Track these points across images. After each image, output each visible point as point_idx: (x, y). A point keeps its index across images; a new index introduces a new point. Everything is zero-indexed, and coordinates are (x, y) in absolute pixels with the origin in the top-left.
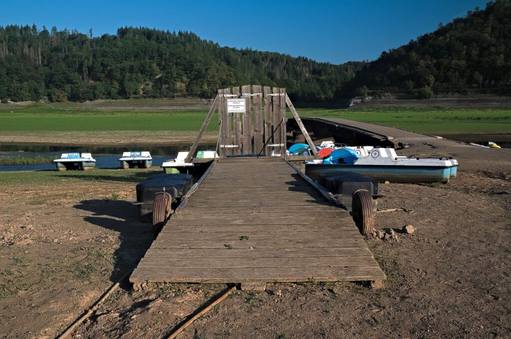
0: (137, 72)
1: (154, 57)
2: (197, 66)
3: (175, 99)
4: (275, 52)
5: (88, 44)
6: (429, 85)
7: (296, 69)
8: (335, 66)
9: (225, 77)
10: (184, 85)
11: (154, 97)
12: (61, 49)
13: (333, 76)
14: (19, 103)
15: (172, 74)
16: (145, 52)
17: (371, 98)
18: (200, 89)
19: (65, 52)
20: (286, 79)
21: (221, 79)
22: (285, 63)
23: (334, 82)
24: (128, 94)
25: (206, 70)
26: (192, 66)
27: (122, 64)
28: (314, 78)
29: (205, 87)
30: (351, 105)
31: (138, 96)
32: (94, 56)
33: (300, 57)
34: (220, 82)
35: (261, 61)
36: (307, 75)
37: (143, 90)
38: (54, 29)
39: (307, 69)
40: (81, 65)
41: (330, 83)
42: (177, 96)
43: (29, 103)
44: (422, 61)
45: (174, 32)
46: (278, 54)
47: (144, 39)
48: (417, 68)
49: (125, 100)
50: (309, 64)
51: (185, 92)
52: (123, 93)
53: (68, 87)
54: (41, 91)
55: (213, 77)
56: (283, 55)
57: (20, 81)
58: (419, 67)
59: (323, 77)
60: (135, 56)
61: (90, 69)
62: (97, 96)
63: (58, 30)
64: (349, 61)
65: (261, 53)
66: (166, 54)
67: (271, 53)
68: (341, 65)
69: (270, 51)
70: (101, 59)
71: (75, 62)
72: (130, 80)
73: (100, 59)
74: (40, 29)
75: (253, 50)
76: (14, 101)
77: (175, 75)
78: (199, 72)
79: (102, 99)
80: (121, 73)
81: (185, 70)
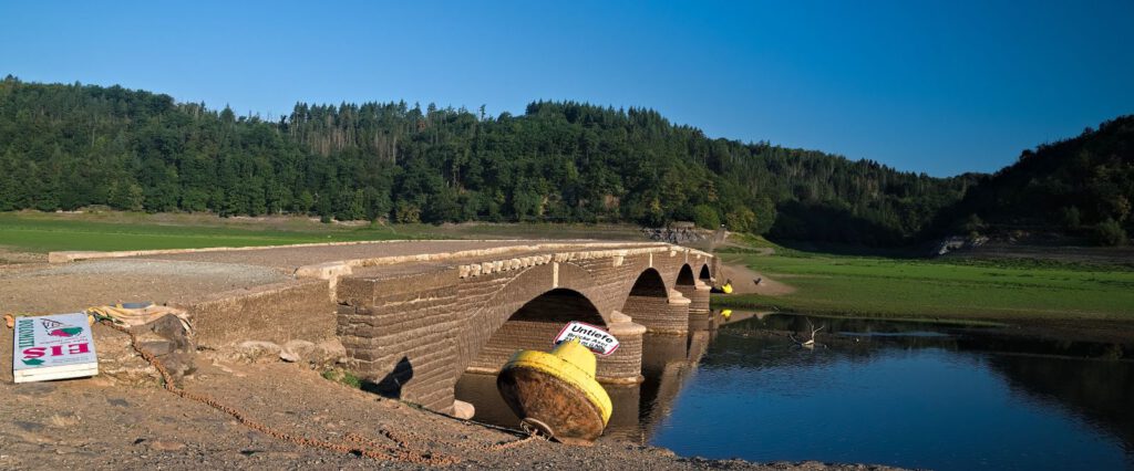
0: (538, 176)
1: (572, 150)
2: (645, 167)
3: (598, 225)
4: (815, 149)
5: (473, 127)
6: (1116, 217)
7: (854, 182)
8: (934, 181)
9: (695, 190)
10: (616, 200)
11: (560, 221)
12: (429, 138)
13: (927, 198)
14: (345, 223)
15: (597, 181)
16: (557, 142)
17: (984, 239)
18: (645, 210)
19: (434, 141)
20: (830, 198)
21: (686, 192)
22: (833, 170)
23: (928, 209)
24: (517, 215)
25: (661, 174)
26: (637, 167)
27: (516, 162)
28: (887, 200)
29: (656, 206)
30: (943, 252)
31: (533, 218)
32: (474, 149)
33: (863, 161)
34: (684, 198)
35: (785, 166)
36: (875, 195)
37: (545, 206)
38: (432, 107)
39: (876, 183)
40: (449, 163)
41: (920, 209)
42: (601, 221)
43: (362, 223)
44: (1103, 168)
45: (622, 110)
46: (822, 154)
47: (561, 120)
48: (1092, 182)
49: (510, 224)
50: (879, 175)
51: (618, 214)
52: (509, 212)
53: (423, 198)
54: (381, 205)
55: (673, 187)
56: (830, 156)
57: (354, 188)
58: (1095, 179)
59: (907, 200)
60: (541, 149)
61: (464, 169)
62: (466, 216)
63: (438, 108)
64: (966, 171)
65: (787, 151)
66: (594, 144)
67: (807, 153)
68: (949, 180)
69: (805, 149)
70: (483, 153)
71: (441, 158)
72: (525, 188)
73: (481, 153)
74: (410, 107)
75: (773, 145)
76: (340, 220)
77: (603, 181)
78: (648, 178)
79: (474, 220)
80: (512, 177)
81: (624, 175)
